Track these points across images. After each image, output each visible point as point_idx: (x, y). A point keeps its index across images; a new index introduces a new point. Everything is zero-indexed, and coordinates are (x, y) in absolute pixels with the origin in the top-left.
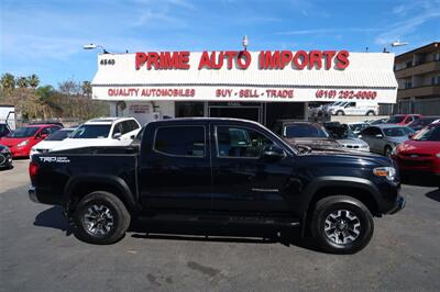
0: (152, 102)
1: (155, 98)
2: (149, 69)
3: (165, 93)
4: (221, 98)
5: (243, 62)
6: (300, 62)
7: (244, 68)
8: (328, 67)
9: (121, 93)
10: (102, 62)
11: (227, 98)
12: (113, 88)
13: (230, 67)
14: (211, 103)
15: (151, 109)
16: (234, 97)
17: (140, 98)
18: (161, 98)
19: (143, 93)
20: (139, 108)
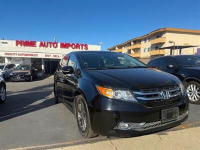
0: (22, 58)
1: (23, 56)
2: (22, 46)
3: (27, 55)
4: (47, 57)
5: (55, 45)
6: (74, 46)
7: (55, 47)
8: (82, 49)
9: (10, 54)
10: (2, 43)
11: (49, 58)
12: (6, 52)
13: (51, 47)
14: (44, 59)
15: (22, 60)
16: (52, 57)
17: (17, 56)
18: (26, 57)
19: (19, 55)
20: (17, 60)
